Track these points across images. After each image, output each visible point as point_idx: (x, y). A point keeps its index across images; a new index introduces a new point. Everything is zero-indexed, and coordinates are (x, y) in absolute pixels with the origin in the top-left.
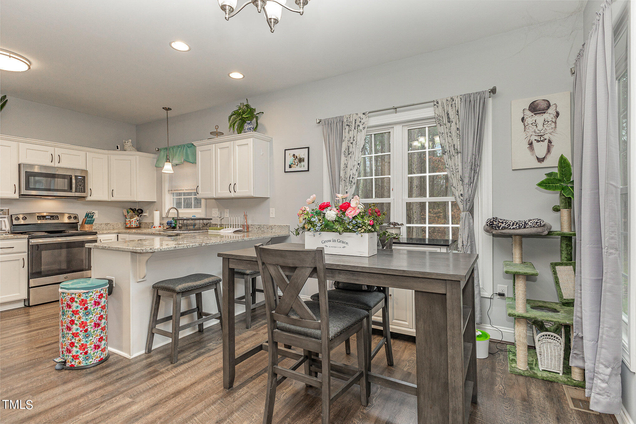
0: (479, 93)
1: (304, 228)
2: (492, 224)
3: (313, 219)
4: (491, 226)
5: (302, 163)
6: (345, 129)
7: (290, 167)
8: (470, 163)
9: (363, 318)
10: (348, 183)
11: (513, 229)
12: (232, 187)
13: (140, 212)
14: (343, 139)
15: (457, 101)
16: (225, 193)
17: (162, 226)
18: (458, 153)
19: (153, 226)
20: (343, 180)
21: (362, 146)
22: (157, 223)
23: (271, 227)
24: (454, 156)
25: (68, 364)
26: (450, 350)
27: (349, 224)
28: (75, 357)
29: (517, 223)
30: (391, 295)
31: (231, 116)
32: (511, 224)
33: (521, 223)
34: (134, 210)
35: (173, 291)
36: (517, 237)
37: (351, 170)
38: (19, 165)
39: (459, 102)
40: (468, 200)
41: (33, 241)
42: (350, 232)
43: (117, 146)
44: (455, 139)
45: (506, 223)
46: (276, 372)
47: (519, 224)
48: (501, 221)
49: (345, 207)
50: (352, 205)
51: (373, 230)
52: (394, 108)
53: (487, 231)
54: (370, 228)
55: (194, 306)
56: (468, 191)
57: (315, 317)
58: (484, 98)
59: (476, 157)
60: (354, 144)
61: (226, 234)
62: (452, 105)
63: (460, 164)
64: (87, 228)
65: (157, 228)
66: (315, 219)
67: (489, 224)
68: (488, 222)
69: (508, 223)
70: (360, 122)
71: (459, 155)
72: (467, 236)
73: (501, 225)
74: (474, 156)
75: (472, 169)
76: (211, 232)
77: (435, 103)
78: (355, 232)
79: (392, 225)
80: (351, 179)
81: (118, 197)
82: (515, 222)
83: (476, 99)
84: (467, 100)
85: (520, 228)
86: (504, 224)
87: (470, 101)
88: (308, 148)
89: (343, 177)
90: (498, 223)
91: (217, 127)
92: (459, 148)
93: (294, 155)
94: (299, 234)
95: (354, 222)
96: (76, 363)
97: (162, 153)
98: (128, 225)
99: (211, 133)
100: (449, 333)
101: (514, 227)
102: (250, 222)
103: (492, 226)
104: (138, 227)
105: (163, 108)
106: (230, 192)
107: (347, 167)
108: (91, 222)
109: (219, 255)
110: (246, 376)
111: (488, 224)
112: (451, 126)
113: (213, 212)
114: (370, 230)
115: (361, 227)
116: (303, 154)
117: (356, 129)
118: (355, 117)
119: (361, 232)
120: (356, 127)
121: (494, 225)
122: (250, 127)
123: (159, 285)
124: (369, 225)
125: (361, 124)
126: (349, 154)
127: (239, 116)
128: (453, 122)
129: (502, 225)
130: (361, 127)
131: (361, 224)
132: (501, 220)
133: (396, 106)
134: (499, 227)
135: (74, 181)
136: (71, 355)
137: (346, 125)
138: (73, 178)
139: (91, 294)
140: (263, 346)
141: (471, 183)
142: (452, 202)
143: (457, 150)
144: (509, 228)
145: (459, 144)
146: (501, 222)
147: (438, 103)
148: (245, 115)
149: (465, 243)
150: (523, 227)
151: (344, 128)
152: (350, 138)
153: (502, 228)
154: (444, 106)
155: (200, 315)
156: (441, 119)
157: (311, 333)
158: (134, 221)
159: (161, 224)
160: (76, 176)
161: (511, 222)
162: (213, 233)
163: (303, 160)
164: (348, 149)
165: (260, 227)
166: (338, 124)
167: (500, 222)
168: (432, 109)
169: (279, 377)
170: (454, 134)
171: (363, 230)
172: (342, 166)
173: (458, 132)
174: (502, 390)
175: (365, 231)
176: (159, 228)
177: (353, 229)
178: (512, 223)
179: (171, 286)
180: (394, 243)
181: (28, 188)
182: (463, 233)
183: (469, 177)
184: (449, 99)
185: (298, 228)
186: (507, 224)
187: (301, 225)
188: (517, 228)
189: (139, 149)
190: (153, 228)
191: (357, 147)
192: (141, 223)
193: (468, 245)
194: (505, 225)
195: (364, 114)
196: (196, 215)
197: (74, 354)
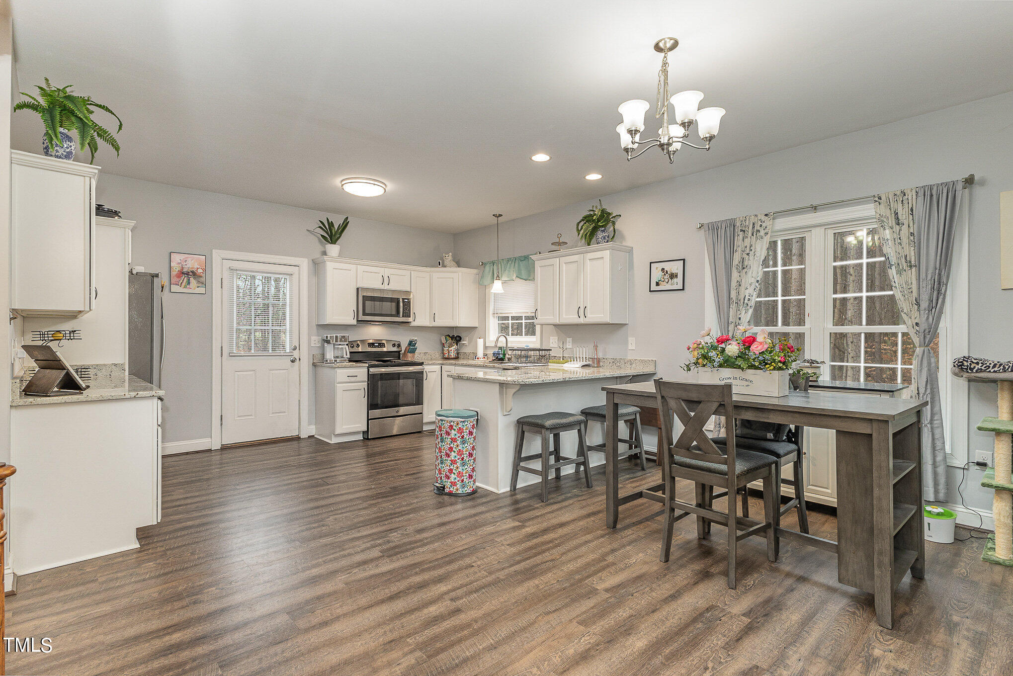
0: (946, 184)
1: (696, 364)
2: (960, 365)
3: (710, 354)
4: (960, 367)
5: (675, 280)
6: (738, 235)
7: (657, 284)
8: (931, 280)
9: (772, 463)
10: (741, 307)
11: (995, 372)
12: (582, 311)
13: (457, 339)
14: (735, 249)
15: (911, 195)
16: (571, 318)
17: (486, 357)
18: (911, 266)
19: (477, 357)
20: (735, 303)
21: (763, 258)
22: (480, 354)
23: (631, 362)
24: (905, 271)
25: (447, 490)
26: (876, 492)
27: (754, 360)
28: (454, 484)
29: (1001, 365)
30: (805, 454)
31: (580, 222)
32: (991, 366)
33: (1007, 365)
34: (452, 338)
35: (543, 427)
36: (1006, 383)
37: (747, 289)
38: (358, 289)
39: (914, 197)
40: (927, 331)
41: (371, 370)
42: (755, 369)
43: (439, 262)
44: (906, 247)
45: (983, 364)
46: (674, 507)
47: (1004, 366)
48: (975, 361)
49: (749, 342)
50: (758, 340)
51: (785, 368)
52: (813, 207)
53: (956, 374)
54: (780, 365)
55: (552, 449)
56: (928, 318)
57: (720, 453)
58: (954, 190)
59: (941, 272)
60: (750, 255)
61: (572, 369)
62: (902, 201)
63: (914, 282)
64: (410, 358)
65: (482, 359)
66: (712, 354)
67: (957, 364)
68: (955, 362)
69: (986, 364)
70: (761, 226)
71: (914, 269)
72: (925, 380)
73: (975, 367)
74: (937, 271)
75: (934, 289)
76: (552, 366)
77: (877, 199)
78: (762, 369)
79: (808, 362)
80: (746, 301)
81: (440, 322)
82: (998, 362)
83: (941, 193)
84: (926, 194)
85: (1005, 371)
86: (980, 365)
87: (932, 195)
88: (684, 260)
89: (734, 299)
90: (970, 364)
91: (560, 236)
92: (913, 260)
93: (663, 269)
94: (690, 370)
95: (761, 358)
96: (453, 490)
97: (487, 268)
98: (446, 355)
99: (552, 244)
100: (875, 474)
101: (996, 369)
102: (600, 355)
103: (962, 368)
104: (457, 358)
105: (493, 215)
106: (579, 317)
107: (740, 285)
108: (413, 351)
109: (603, 389)
110: (628, 521)
111: (955, 364)
112: (900, 230)
113: (551, 341)
114: (780, 367)
115: (769, 364)
116: (677, 268)
117: (755, 235)
118: (753, 220)
119: (770, 370)
120: (755, 233)
121: (964, 366)
122: (605, 235)
123: (525, 420)
124: (780, 362)
125: (761, 230)
126: (743, 268)
127: (592, 224)
128: (905, 224)
129: (977, 367)
130: (762, 233)
131: (770, 360)
132: (975, 359)
133: (815, 204)
134: (972, 369)
135: (401, 304)
136: (450, 481)
137: (739, 231)
138: (401, 300)
139: (466, 423)
140: (643, 494)
141: (932, 308)
142: (904, 334)
143: (910, 262)
144: (988, 370)
145: (913, 254)
146: (975, 363)
147: (880, 198)
148: (601, 223)
149: (922, 391)
150: (1010, 370)
151: (736, 235)
152: (746, 247)
153: (976, 371)
154: (890, 202)
155: (558, 458)
156: (885, 220)
157: (715, 469)
158: (453, 350)
159: (485, 355)
160: (403, 299)
161: (991, 362)
162: (555, 367)
163: (677, 276)
164: (743, 262)
165: (614, 361)
166: (728, 229)
167: (973, 363)
168: (872, 206)
169: (678, 512)
170: (905, 240)
171: (772, 367)
172: (734, 284)
173: (912, 238)
174: (964, 573)
175: (774, 369)
176: (483, 360)
177: (760, 366)
178: (993, 364)
179: (539, 421)
180: (811, 386)
181: (364, 314)
182: (919, 376)
183: (929, 300)
184: (898, 193)
185: (690, 364)
186: (985, 366)
187: (693, 360)
188: (1001, 371)
189: (459, 264)
190: (476, 359)
191: (756, 258)
192: (459, 353)
193: (927, 393)
194: (982, 366)
195: (766, 215)
196: (529, 345)
197: (452, 481)
